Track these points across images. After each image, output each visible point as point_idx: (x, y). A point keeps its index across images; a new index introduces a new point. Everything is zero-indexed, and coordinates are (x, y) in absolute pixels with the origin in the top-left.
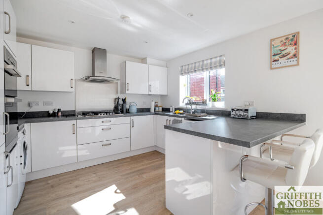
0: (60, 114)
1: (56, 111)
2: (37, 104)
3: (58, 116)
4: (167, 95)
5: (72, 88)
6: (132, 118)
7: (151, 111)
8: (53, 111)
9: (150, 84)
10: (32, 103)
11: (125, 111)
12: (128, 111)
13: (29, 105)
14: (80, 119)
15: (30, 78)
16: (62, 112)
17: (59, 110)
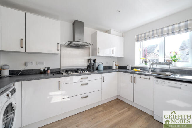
0: (49, 71)
1: (46, 69)
2: (32, 64)
3: (47, 73)
4: (123, 57)
5: (58, 50)
6: (103, 74)
7: (113, 69)
8: (44, 69)
9: (113, 49)
10: (27, 63)
11: (95, 69)
12: (97, 69)
13: (25, 64)
14: (65, 76)
15: (24, 41)
16: (51, 70)
17: (48, 69)
